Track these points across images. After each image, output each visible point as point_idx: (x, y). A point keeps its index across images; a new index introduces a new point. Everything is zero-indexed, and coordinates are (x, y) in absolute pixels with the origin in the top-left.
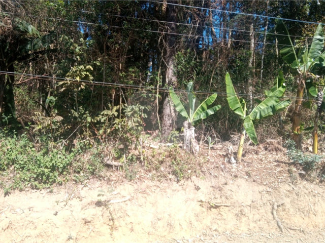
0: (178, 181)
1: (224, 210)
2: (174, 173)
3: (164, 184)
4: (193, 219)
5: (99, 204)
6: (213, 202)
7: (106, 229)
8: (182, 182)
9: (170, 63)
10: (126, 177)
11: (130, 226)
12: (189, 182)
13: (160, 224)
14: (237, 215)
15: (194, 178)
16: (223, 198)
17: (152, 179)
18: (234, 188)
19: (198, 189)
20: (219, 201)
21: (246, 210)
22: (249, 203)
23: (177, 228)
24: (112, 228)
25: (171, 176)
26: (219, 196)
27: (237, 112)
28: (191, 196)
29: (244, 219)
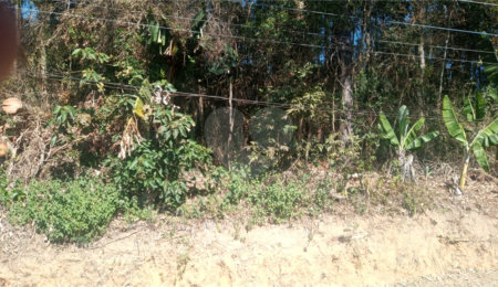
0: (411, 215)
1: (463, 246)
2: (406, 206)
3: (398, 219)
4: (436, 255)
5: (342, 239)
6: (452, 238)
7: (351, 267)
8: (415, 216)
9: (346, 83)
10: (355, 212)
11: (373, 264)
12: (423, 216)
13: (405, 261)
14: (477, 251)
15: (427, 211)
16: (462, 233)
17: (383, 214)
18: (470, 222)
19: (434, 223)
20: (457, 236)
21: (487, 245)
22: (488, 238)
23: (422, 265)
24: (358, 266)
25: (403, 210)
26: (456, 231)
27: (458, 138)
28: (429, 231)
29: (486, 255)
